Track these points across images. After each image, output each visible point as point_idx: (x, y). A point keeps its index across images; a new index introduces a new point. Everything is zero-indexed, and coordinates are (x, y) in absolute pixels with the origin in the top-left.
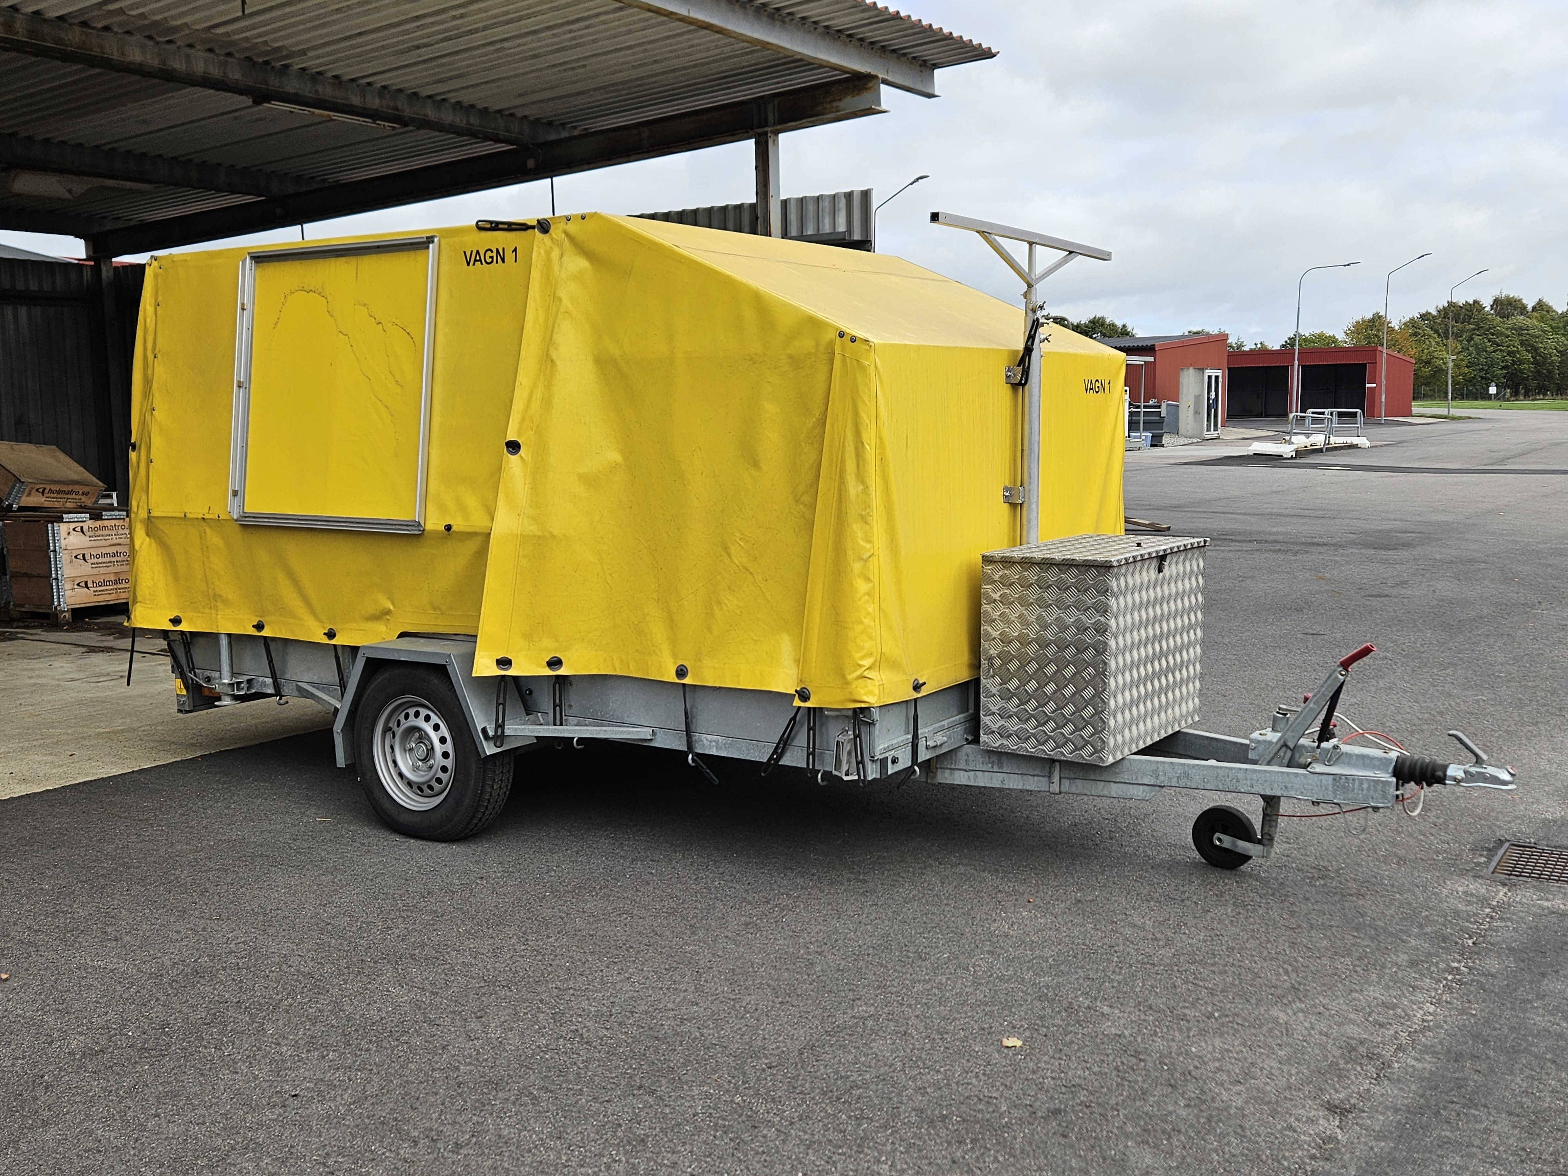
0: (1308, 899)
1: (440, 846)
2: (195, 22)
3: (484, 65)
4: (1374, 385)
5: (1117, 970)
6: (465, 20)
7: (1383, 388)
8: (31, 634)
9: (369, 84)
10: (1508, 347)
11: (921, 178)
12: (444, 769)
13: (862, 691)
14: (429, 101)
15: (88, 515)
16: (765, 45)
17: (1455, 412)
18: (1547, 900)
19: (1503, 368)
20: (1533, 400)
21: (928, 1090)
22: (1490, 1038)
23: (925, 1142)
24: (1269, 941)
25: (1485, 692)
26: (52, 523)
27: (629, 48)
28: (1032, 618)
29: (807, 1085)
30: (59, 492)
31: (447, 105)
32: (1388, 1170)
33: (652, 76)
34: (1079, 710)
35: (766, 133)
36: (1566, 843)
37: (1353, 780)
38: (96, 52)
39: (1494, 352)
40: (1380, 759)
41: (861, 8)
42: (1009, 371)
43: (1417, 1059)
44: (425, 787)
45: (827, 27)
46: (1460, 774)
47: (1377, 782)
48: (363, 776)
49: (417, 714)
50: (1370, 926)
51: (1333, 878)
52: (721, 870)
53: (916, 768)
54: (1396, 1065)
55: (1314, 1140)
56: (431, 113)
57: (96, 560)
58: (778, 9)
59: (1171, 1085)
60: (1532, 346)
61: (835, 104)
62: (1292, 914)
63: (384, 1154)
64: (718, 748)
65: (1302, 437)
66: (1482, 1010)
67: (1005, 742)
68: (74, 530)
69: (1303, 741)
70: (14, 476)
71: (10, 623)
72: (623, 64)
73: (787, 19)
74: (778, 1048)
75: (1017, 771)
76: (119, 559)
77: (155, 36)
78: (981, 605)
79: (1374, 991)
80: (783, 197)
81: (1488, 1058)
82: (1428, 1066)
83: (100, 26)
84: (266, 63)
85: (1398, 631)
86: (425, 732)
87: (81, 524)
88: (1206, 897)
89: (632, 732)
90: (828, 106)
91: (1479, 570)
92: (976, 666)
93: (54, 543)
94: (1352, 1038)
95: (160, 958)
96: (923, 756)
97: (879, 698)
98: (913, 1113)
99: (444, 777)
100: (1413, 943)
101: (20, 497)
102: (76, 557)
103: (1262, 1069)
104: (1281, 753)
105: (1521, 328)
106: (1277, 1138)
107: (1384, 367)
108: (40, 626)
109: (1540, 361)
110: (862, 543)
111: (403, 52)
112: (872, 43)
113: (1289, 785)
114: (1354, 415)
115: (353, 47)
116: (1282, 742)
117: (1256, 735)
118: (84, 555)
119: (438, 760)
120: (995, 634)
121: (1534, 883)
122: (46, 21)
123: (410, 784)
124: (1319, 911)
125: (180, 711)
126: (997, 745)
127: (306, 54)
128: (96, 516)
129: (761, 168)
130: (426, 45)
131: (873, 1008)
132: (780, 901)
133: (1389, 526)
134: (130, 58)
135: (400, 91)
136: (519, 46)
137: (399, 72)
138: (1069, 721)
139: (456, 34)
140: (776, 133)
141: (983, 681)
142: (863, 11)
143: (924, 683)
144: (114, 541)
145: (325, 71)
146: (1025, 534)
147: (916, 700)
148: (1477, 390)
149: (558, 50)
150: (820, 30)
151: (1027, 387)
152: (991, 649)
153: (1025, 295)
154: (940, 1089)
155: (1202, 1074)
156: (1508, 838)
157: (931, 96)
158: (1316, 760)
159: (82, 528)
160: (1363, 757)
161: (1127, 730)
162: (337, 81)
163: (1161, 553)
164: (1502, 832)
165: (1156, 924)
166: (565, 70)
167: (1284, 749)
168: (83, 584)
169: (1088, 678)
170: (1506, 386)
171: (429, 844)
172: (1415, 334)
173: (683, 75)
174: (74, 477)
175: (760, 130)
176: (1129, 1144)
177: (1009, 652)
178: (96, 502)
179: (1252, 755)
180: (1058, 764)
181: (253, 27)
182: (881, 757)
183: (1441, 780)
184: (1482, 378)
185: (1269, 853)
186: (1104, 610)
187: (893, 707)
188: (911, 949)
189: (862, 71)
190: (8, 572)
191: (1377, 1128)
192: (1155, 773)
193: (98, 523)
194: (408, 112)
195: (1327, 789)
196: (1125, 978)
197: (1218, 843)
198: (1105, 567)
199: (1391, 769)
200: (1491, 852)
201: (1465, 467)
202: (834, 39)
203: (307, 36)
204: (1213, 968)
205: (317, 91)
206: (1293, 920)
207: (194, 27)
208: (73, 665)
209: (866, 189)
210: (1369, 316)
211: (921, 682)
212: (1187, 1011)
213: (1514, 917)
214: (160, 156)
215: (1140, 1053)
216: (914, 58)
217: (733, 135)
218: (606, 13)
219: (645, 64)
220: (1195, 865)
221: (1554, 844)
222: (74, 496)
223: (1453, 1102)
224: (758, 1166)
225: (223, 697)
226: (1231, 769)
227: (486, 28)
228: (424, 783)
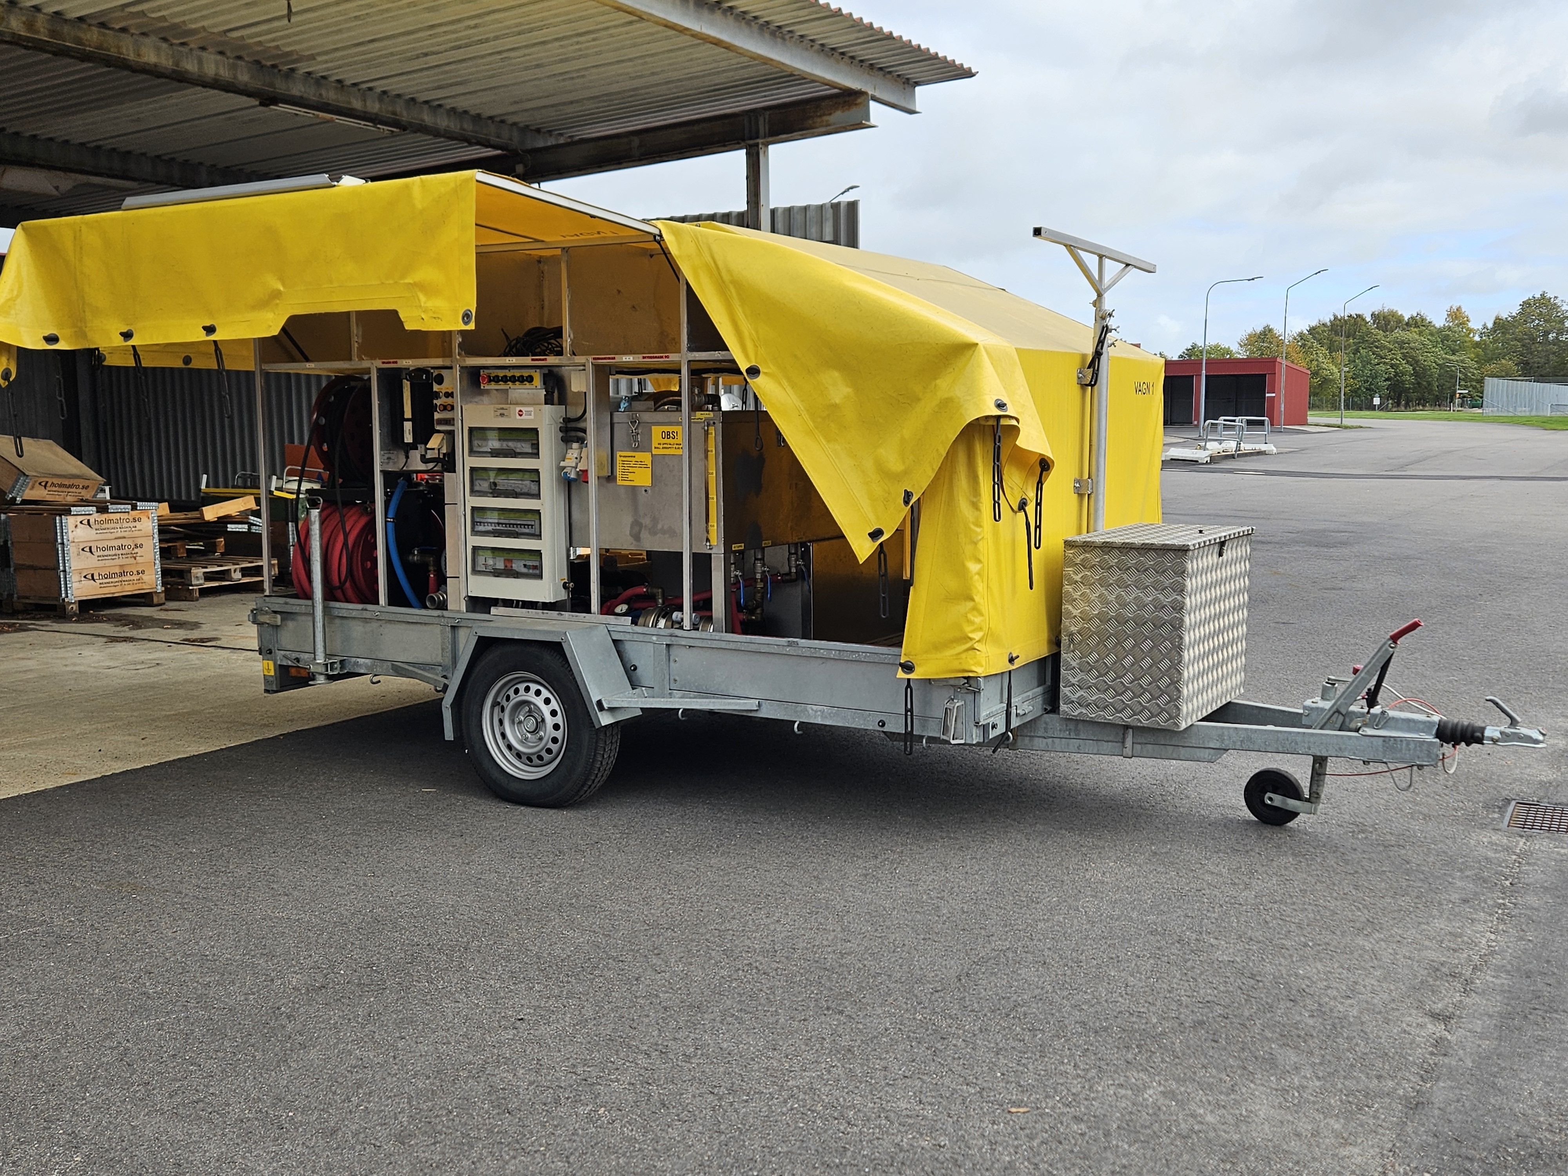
0: (1355, 850)
1: (551, 812)
2: (215, 26)
3: (488, 73)
4: (1274, 395)
5: (1211, 909)
6: (480, 29)
7: (1282, 398)
8: (43, 626)
9: (370, 89)
10: (1392, 359)
11: (852, 188)
12: (555, 740)
13: (971, 662)
14: (426, 107)
15: (94, 509)
16: (766, 61)
17: (1347, 422)
18: (1562, 848)
19: (1386, 380)
20: (1413, 411)
21: (1083, 1007)
22: (1550, 959)
23: (1097, 1047)
24: (1334, 884)
25: (1455, 673)
26: (60, 515)
27: (630, 60)
28: (1112, 598)
29: (976, 1005)
30: (60, 486)
31: (442, 110)
32: (1499, 1062)
33: (648, 87)
34: (1155, 680)
35: (757, 145)
36: (1565, 800)
37: (1401, 741)
38: (113, 52)
39: (1378, 364)
40: (1424, 723)
41: (858, 28)
42: (1080, 373)
43: (1494, 977)
44: (534, 758)
45: (822, 45)
46: (1497, 735)
47: (1422, 743)
48: (472, 748)
49: (527, 689)
50: (1417, 871)
51: (1371, 832)
52: (822, 830)
53: (1009, 733)
54: (1478, 981)
55: (1428, 1041)
56: (427, 118)
57: (102, 553)
58: (779, 27)
59: (1291, 1000)
60: (1413, 358)
61: (825, 118)
62: (1347, 862)
63: (624, 1064)
64: (823, 717)
65: (1216, 443)
66: (1536, 937)
67: (1084, 711)
68: (81, 522)
69: (1353, 708)
70: (18, 469)
71: (14, 614)
72: (621, 75)
73: (787, 37)
74: (937, 975)
75: (1092, 738)
76: (124, 552)
77: (171, 39)
78: (1062, 586)
79: (1439, 923)
80: (772, 207)
81: (1554, 974)
82: (1505, 982)
83: (117, 27)
84: (274, 66)
85: (1360, 620)
86: (534, 705)
87: (88, 517)
88: (1266, 849)
89: (739, 704)
90: (819, 120)
91: (1417, 566)
92: (1056, 641)
93: (62, 536)
94: (1433, 961)
95: (336, 909)
96: (1015, 723)
97: (985, 669)
98: (1077, 1026)
99: (554, 747)
100: (1459, 884)
101: (24, 491)
102: (83, 550)
103: (1364, 986)
104: (1334, 718)
105: (1403, 342)
106: (1396, 1039)
107: (1283, 378)
108: (48, 618)
109: (1420, 373)
110: (973, 527)
111: (410, 59)
112: (862, 61)
113: (1343, 747)
114: (1262, 423)
115: (364, 53)
116: (1334, 709)
117: (1308, 703)
118: (90, 548)
119: (549, 731)
120: (1076, 612)
121: (1547, 834)
122: (66, 21)
123: (519, 755)
124: (1369, 859)
125: (267, 691)
126: (1076, 714)
127: (315, 59)
128: (102, 509)
129: (751, 178)
130: (434, 53)
131: (1007, 943)
132: (887, 856)
133: (1321, 526)
134: (145, 59)
135: (399, 96)
136: (525, 55)
137: (404, 77)
138: (1145, 690)
139: (466, 43)
140: (767, 145)
141: (1064, 655)
142: (859, 31)
143: (1018, 657)
144: (119, 535)
145: (330, 76)
146: (1092, 522)
147: (1010, 672)
148: (1362, 401)
149: (562, 61)
150: (817, 47)
151: (1096, 387)
152: (1070, 626)
153: (1094, 304)
154: (1093, 1006)
155: (1315, 991)
156: (1514, 797)
157: (912, 112)
158: (1366, 725)
159: (89, 521)
160: (1408, 721)
161: (1195, 699)
162: (339, 86)
163: (1223, 539)
164: (1507, 792)
165: (1231, 871)
166: (564, 80)
167: (1336, 714)
168: (89, 577)
169: (1164, 651)
170: (1388, 397)
171: (541, 810)
172: (1303, 346)
173: (676, 87)
174: (75, 471)
175: (751, 142)
176: (1273, 1046)
177: (1089, 628)
178: (95, 496)
179: (1305, 721)
180: (1131, 731)
181: (270, 32)
182: (984, 723)
183: (1480, 741)
184: (1367, 389)
185: (1316, 809)
186: (1181, 590)
187: (992, 678)
188: (1022, 894)
189: (853, 87)
190: (12, 564)
191: (1479, 1030)
192: (1221, 737)
193: (105, 516)
194: (405, 116)
195: (1377, 750)
196: (1219, 916)
197: (1269, 802)
198: (1183, 551)
199: (1434, 732)
200: (1502, 809)
201: (1369, 473)
202: (828, 56)
203: (320, 41)
204: (1294, 907)
205: (321, 95)
206: (1349, 867)
207: (210, 30)
208: (102, 654)
209: (852, 200)
210: (1259, 329)
211: (1014, 656)
212: (1283, 941)
213: (1539, 862)
214: (144, 154)
215: (1255, 975)
216: (899, 76)
217: (725, 146)
218: (615, 27)
219: (641, 77)
220: (1248, 822)
221: (1554, 801)
222: (74, 490)
223: (1535, 1009)
224: (960, 1068)
225: (317, 676)
226: (1290, 733)
227: (496, 38)
228: (533, 754)
